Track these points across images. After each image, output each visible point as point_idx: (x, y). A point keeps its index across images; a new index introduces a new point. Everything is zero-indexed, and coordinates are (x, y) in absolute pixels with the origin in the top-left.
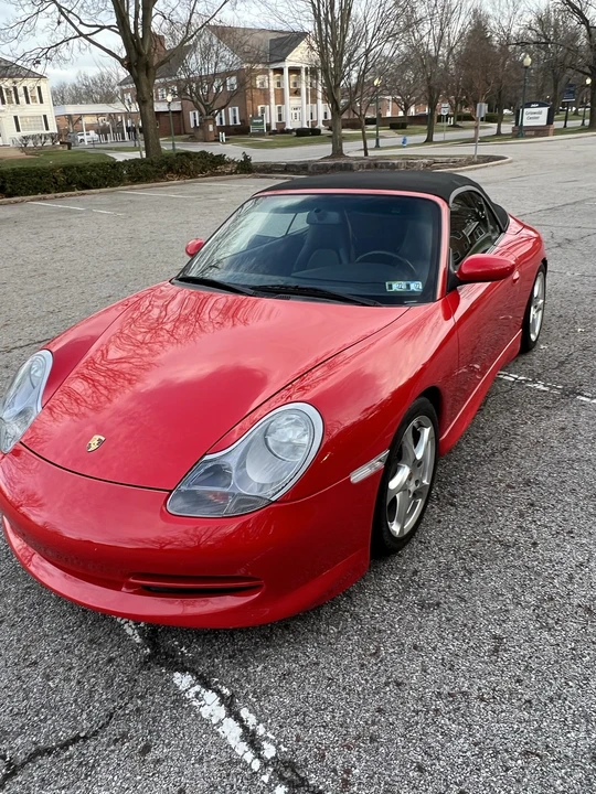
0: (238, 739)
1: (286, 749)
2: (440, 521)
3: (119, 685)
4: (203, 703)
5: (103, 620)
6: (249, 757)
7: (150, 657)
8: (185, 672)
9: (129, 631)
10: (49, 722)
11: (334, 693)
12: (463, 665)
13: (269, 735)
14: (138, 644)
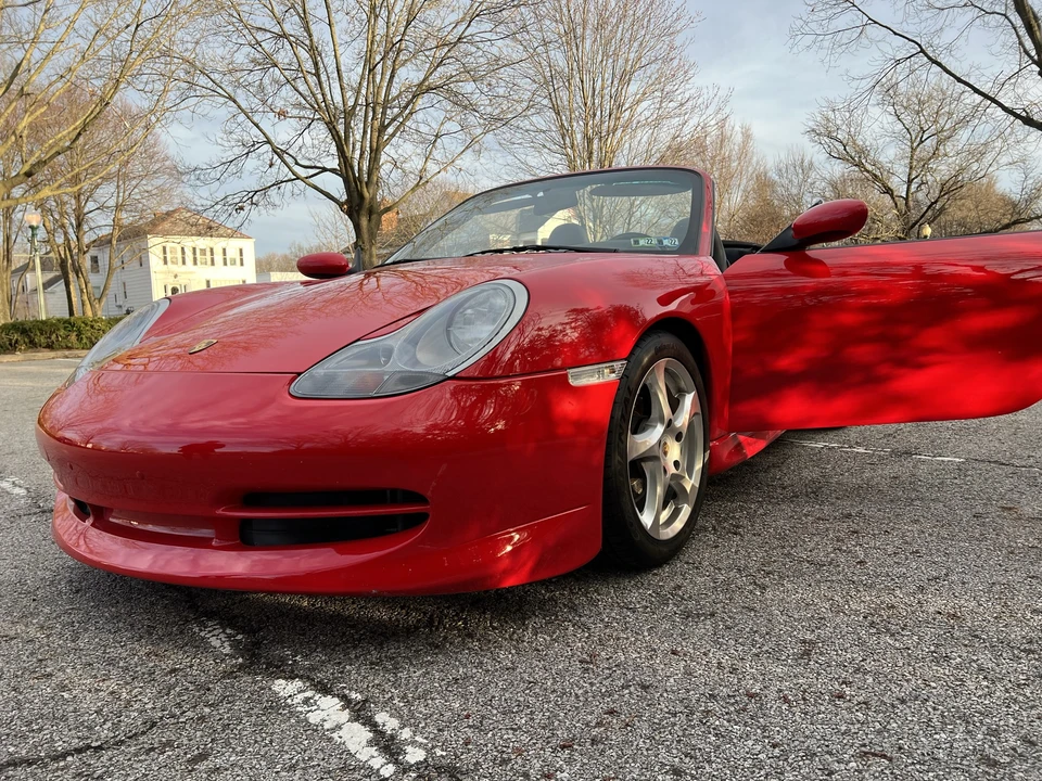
0: (364, 743)
1: (444, 754)
2: (717, 547)
3: (180, 695)
4: (315, 707)
5: (176, 635)
6: (377, 762)
7: (241, 667)
8: (293, 679)
9: (215, 642)
10: (46, 732)
11: (537, 695)
12: (750, 668)
13: (419, 739)
14: (226, 655)
